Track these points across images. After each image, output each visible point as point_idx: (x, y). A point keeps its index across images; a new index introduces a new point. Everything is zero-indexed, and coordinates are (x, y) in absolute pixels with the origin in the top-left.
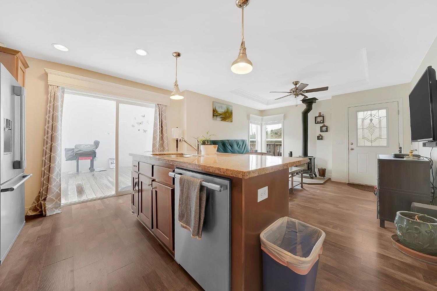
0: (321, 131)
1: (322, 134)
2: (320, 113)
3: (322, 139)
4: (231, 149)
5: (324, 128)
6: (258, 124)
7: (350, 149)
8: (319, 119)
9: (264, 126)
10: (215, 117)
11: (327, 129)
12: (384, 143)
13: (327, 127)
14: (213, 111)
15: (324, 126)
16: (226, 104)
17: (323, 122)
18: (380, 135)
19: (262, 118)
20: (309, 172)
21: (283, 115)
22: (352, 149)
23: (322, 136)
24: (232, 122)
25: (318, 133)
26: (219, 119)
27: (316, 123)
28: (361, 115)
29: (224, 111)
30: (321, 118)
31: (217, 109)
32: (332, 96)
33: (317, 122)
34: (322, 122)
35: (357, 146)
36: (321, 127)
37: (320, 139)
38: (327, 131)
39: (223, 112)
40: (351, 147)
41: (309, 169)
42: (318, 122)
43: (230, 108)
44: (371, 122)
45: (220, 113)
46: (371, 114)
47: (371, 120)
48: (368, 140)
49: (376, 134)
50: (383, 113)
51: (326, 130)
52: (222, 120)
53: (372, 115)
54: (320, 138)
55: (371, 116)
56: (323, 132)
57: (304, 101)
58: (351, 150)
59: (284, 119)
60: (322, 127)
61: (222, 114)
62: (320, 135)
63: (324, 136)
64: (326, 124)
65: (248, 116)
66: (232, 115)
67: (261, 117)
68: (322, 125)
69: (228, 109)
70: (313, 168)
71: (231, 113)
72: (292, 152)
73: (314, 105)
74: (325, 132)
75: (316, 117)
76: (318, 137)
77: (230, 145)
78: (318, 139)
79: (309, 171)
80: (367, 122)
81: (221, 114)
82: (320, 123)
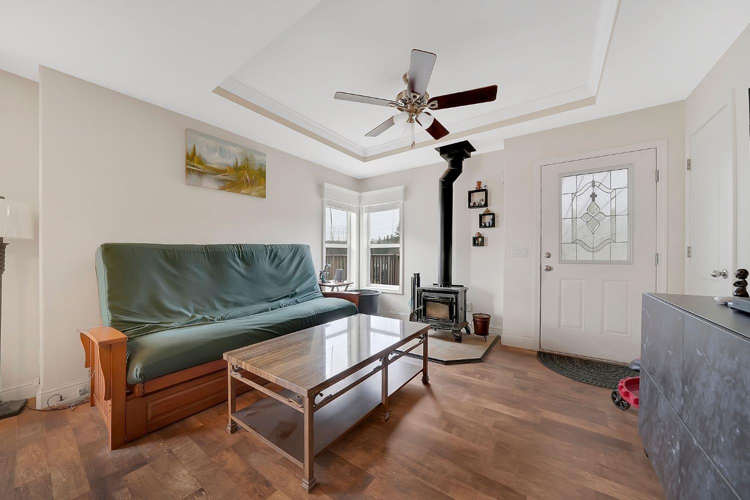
0: (481, 226)
1: (484, 232)
2: (479, 183)
3: (482, 244)
4: (243, 271)
5: (488, 219)
6: (349, 209)
7: (544, 268)
8: (478, 198)
9: (365, 215)
10: (194, 177)
11: (493, 220)
12: (621, 253)
13: (493, 214)
14: (188, 157)
15: (488, 213)
16: (238, 145)
17: (486, 205)
18: (614, 234)
19: (360, 197)
20: (453, 324)
21: (401, 188)
22: (549, 269)
23: (483, 238)
24: (263, 196)
25: (476, 230)
26: (209, 183)
27: (470, 207)
28: (569, 184)
29: (231, 162)
30: (482, 195)
31: (202, 152)
32: (505, 141)
33: (472, 204)
34: (483, 203)
35: (561, 261)
36: (481, 216)
37: (478, 245)
38: (493, 225)
39: (229, 166)
40: (547, 262)
41: (451, 317)
42: (474, 203)
43: (258, 158)
44: (594, 200)
45: (215, 166)
46: (593, 182)
47: (593, 196)
48: (584, 245)
49: (604, 231)
50: (620, 178)
51: (491, 222)
52: (222, 189)
53: (596, 184)
54: (478, 241)
55: (593, 186)
56: (485, 226)
57: (443, 151)
58: (547, 270)
59: (405, 199)
60: (484, 215)
61: (225, 171)
62: (480, 236)
63: (487, 238)
64: (492, 208)
65: (320, 188)
66: (262, 180)
67: (356, 194)
68: (482, 211)
69: (247, 160)
70: (461, 313)
71: (262, 174)
72: (418, 274)
73: (465, 162)
74: (489, 226)
75: (470, 193)
76: (475, 239)
77: (243, 259)
78: (474, 244)
79: (453, 322)
80: (584, 200)
81: (217, 172)
82: (480, 206)
